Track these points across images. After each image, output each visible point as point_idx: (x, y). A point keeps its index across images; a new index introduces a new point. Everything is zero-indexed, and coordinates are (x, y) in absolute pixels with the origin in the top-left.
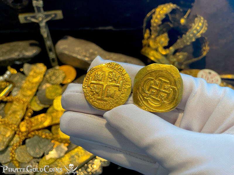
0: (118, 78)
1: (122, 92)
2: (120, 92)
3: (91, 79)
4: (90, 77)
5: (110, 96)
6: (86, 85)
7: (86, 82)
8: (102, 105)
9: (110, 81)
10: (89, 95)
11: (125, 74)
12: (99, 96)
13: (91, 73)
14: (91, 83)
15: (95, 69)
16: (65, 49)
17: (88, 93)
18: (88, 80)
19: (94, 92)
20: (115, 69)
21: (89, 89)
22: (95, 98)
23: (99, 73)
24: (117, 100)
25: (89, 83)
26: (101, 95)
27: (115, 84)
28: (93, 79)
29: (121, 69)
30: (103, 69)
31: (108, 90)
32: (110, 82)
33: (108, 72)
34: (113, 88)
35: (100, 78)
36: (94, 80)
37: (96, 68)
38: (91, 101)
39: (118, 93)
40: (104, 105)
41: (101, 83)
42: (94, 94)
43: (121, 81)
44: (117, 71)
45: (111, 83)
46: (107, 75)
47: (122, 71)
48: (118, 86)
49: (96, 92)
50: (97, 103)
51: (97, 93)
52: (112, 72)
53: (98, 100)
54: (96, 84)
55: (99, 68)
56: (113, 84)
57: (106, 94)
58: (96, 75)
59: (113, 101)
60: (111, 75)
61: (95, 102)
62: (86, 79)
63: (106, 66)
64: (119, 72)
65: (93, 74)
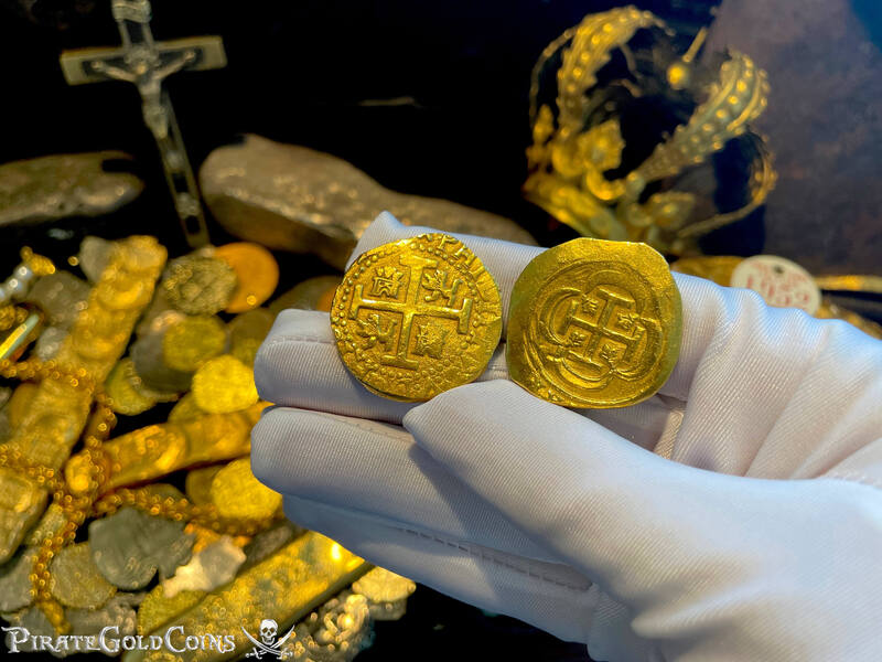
0: (457, 287)
1: (468, 338)
2: (463, 337)
3: (359, 293)
4: (359, 287)
5: (428, 352)
6: (342, 314)
7: (344, 301)
8: (401, 382)
9: (428, 298)
10: (355, 348)
11: (479, 276)
12: (388, 350)
13: (362, 272)
14: (361, 307)
15: (375, 257)
16: (234, 181)
17: (350, 341)
18: (350, 297)
19: (369, 336)
20: (445, 256)
21: (353, 327)
22: (373, 356)
23: (389, 271)
24: (452, 367)
25: (355, 307)
26: (394, 348)
27: (447, 310)
28: (367, 292)
29: (466, 259)
30: (402, 256)
31: (420, 329)
32: (427, 302)
33: (420, 267)
34: (439, 322)
35: (393, 290)
36: (371, 296)
37: (377, 254)
38: (360, 367)
39: (454, 341)
40: (407, 385)
41: (395, 305)
42: (370, 346)
43: (466, 301)
44: (451, 264)
45: (431, 307)
46: (416, 277)
47: (470, 264)
48: (456, 318)
49: (378, 338)
50: (382, 374)
51: (382, 343)
52: (435, 269)
53: (386, 364)
54: (379, 310)
55: (388, 252)
56: (439, 309)
57: (413, 344)
58: (377, 279)
59: (440, 369)
60: (429, 277)
61: (375, 371)
62: (342, 291)
63: (413, 246)
64: (458, 269)
65: (368, 274)
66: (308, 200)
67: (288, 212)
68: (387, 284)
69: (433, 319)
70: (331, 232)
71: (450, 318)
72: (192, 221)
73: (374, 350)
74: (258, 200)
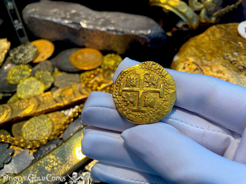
0: (158, 80)
1: (164, 99)
2: (162, 99)
3: (122, 85)
4: (122, 83)
5: (149, 105)
6: (116, 94)
7: (117, 89)
8: (140, 117)
9: (147, 85)
10: (122, 106)
11: (165, 76)
12: (134, 106)
13: (122, 78)
14: (123, 91)
15: (126, 72)
17: (120, 103)
18: (119, 87)
19: (127, 101)
20: (152, 69)
21: (120, 98)
22: (129, 109)
23: (132, 77)
24: (159, 110)
25: (121, 91)
26: (136, 105)
27: (155, 89)
28: (125, 85)
29: (160, 69)
30: (136, 71)
31: (145, 97)
32: (147, 87)
33: (143, 74)
34: (152, 94)
35: (134, 83)
36: (127, 86)
37: (127, 71)
38: (125, 113)
39: (159, 101)
40: (142, 118)
41: (135, 89)
42: (127, 105)
43: (162, 85)
44: (154, 72)
45: (149, 89)
46: (142, 78)
47: (162, 71)
48: (158, 92)
49: (130, 102)
50: (133, 115)
51: (131, 103)
52: (149, 74)
53: (134, 111)
54: (130, 91)
55: (131, 70)
56: (152, 89)
57: (143, 103)
58: (128, 80)
59: (154, 112)
60: (147, 78)
61: (130, 114)
62: (116, 86)
63: (140, 67)
64: (157, 74)
65: (125, 78)
66: (63, 16)
67: (55, 20)
68: (132, 82)
69: (150, 93)
70: (73, 26)
71: (156, 92)
72: (20, 30)
73: (129, 106)
74: (43, 18)
